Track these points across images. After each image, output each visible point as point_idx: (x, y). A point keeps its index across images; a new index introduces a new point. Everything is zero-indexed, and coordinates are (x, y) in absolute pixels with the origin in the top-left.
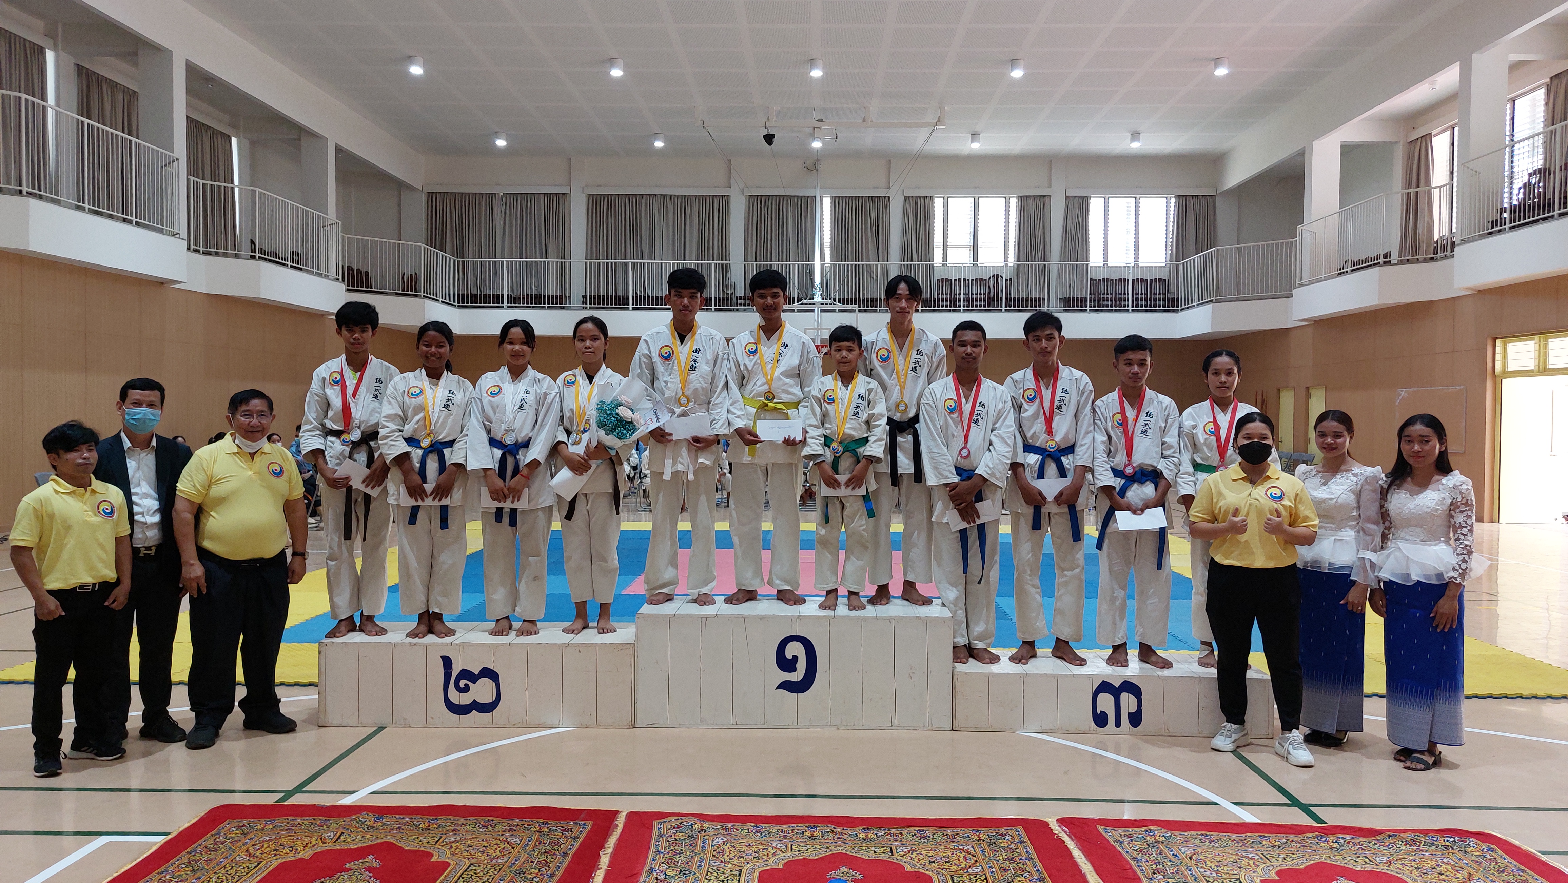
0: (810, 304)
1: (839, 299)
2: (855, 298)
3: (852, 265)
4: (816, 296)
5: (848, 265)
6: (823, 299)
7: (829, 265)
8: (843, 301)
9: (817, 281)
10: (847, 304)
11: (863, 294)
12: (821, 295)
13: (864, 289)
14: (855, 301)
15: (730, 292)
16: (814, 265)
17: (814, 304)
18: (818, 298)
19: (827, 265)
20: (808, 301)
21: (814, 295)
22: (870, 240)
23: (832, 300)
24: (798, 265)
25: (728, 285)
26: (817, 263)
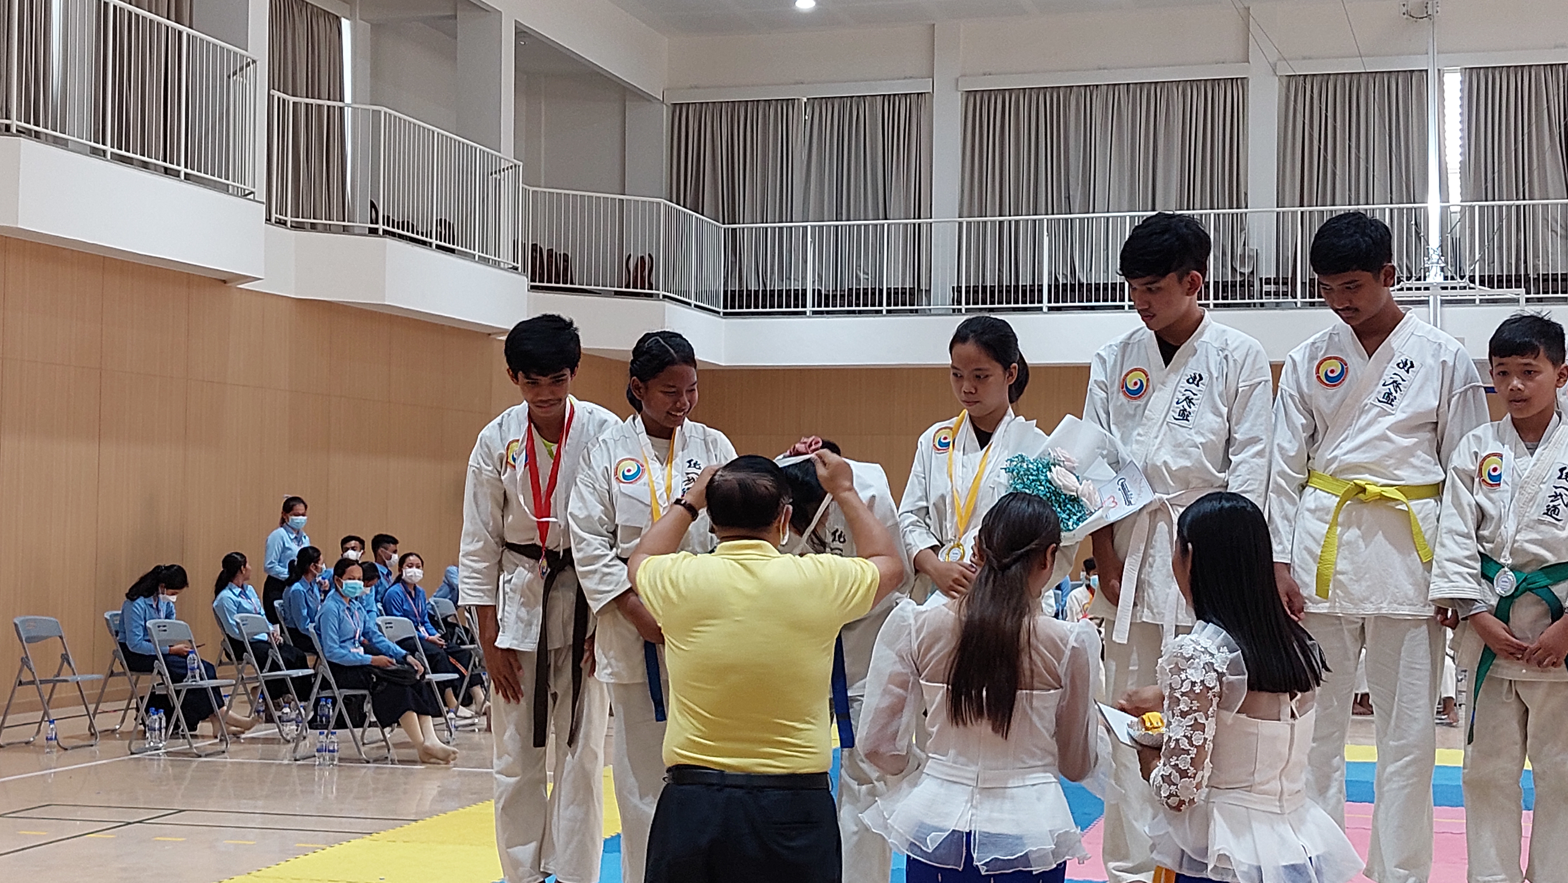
0: (1418, 289)
1: (1482, 279)
2: (1518, 276)
3: (1509, 207)
4: (1432, 272)
5: (1500, 207)
6: (1446, 278)
7: (1458, 209)
8: (1488, 281)
9: (1434, 241)
10: (1500, 287)
11: (1536, 267)
12: (1442, 269)
13: (1536, 256)
14: (1518, 281)
15: (1247, 271)
16: (1426, 209)
17: (1427, 289)
18: (1435, 277)
19: (1453, 209)
20: (1413, 283)
21: (1427, 270)
22: (1548, 155)
23: (1466, 281)
24: (1391, 210)
25: (1243, 256)
26: (1433, 205)
